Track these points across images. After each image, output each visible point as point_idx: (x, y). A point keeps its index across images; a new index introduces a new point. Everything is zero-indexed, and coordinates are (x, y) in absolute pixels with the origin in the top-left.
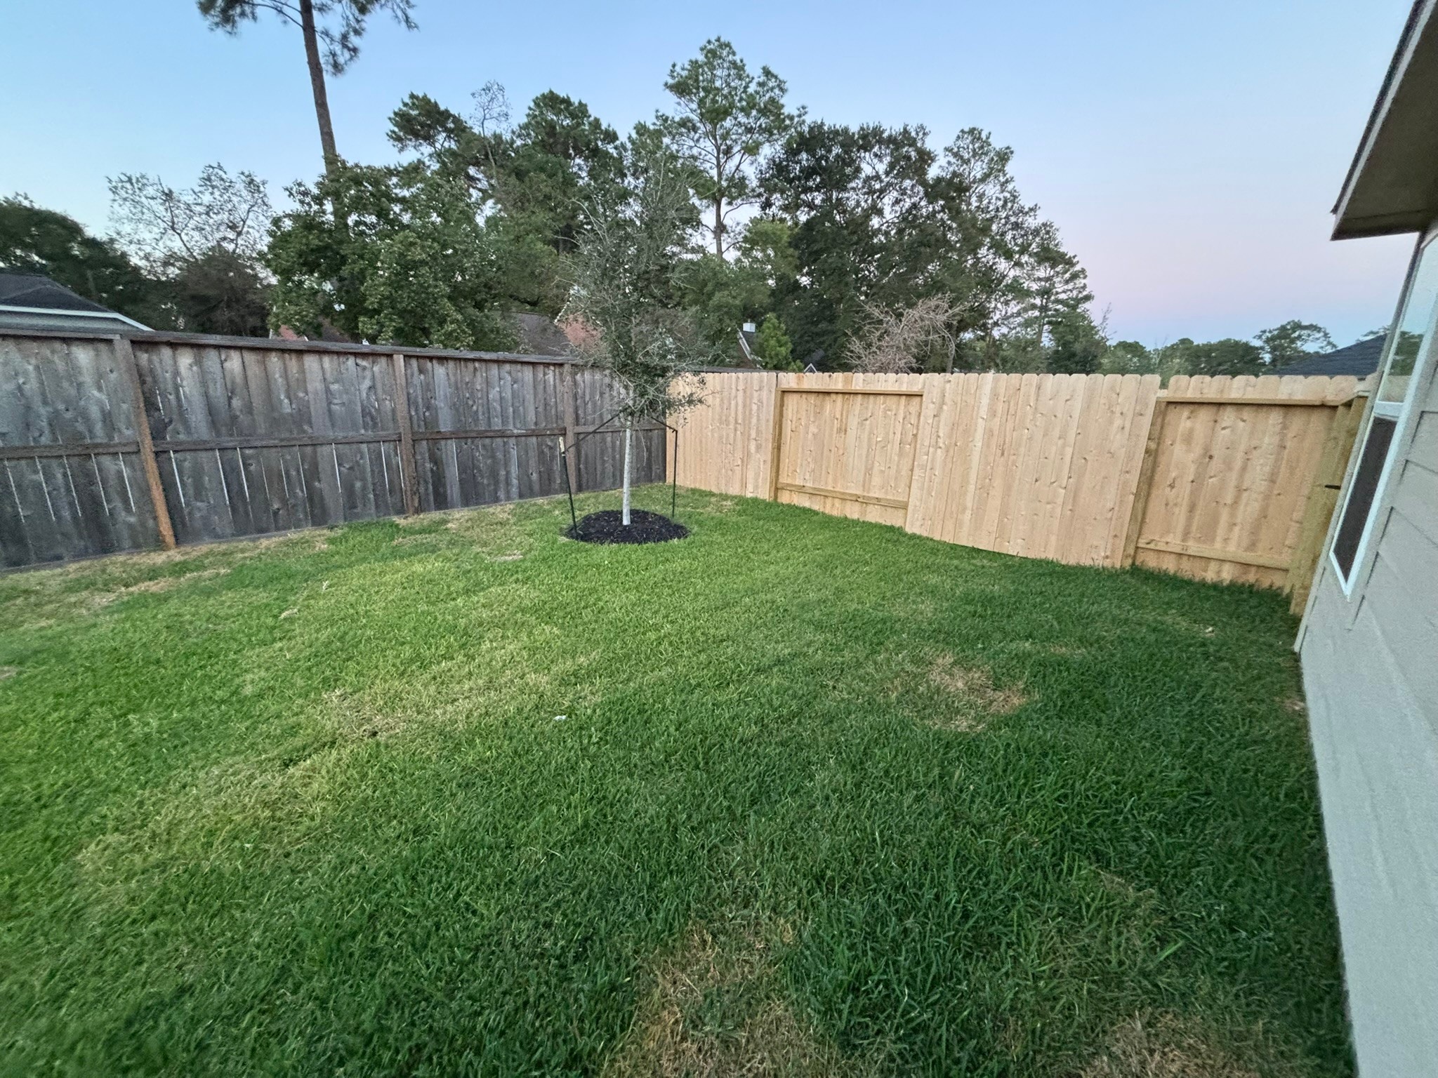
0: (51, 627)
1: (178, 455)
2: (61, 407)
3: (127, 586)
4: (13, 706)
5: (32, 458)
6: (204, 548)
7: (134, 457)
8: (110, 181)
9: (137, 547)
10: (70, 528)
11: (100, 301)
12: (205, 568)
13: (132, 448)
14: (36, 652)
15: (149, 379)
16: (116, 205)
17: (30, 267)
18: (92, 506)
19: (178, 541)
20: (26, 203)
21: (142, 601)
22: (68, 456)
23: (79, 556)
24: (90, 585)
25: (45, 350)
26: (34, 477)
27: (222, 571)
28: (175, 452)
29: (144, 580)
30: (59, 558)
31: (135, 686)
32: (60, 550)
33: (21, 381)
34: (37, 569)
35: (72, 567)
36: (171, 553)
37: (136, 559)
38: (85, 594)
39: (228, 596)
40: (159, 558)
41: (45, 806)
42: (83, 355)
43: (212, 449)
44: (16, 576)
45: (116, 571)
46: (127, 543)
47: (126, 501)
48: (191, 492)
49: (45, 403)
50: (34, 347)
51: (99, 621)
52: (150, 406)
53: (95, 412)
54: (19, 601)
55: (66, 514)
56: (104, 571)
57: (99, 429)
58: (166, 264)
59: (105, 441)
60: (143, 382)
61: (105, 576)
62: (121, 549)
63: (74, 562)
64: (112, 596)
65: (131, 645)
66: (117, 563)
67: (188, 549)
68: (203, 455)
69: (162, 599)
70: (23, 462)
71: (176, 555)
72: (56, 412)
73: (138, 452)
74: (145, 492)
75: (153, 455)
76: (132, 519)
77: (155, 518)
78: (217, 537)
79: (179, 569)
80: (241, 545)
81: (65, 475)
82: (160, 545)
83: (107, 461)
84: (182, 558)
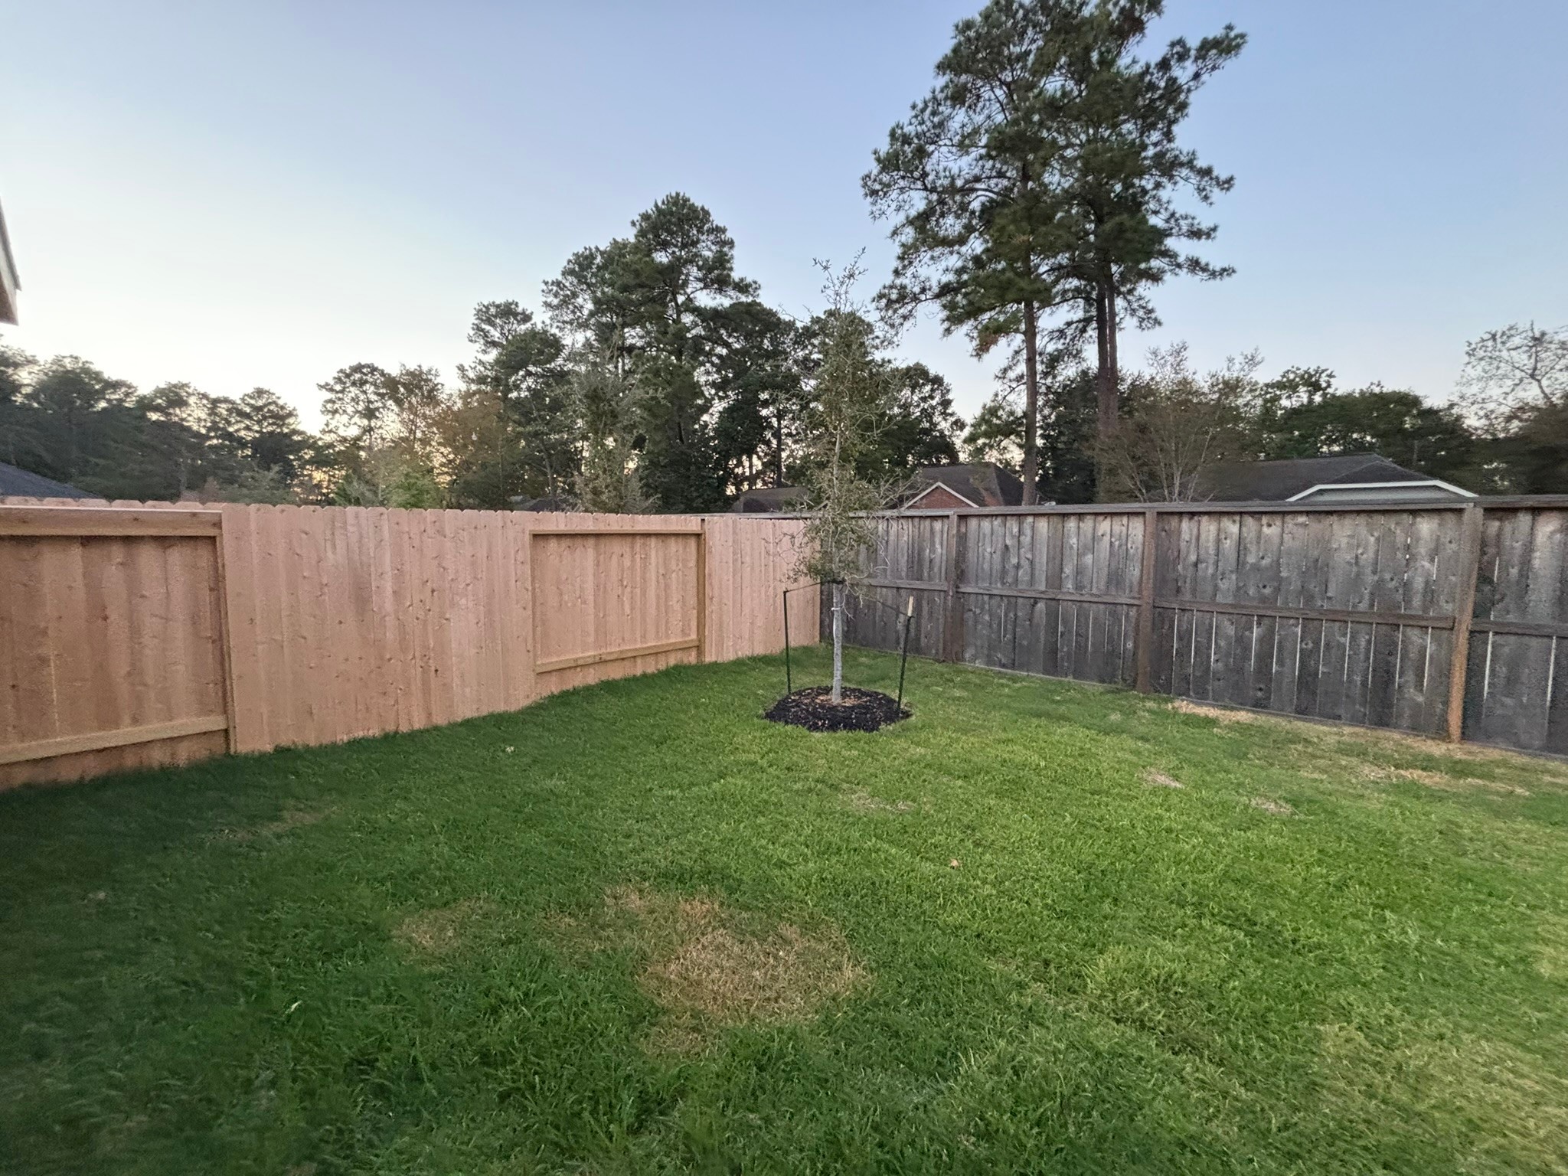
0: (1322, 781)
1: (1497, 637)
2: (1387, 576)
3: (1397, 767)
4: (1285, 841)
5: (1346, 622)
6: (1493, 754)
7: (1445, 634)
8: (1470, 344)
9: (1416, 729)
10: (1357, 691)
11: (1420, 469)
12: (1492, 778)
13: (1449, 624)
14: (1310, 801)
15: (1491, 551)
16: (1469, 367)
17: (1361, 447)
18: (1384, 677)
19: (1465, 737)
20: (1377, 390)
21: (1412, 790)
22: (1377, 624)
23: (1357, 720)
24: (1362, 754)
25: (1391, 522)
26: (1342, 640)
27: (1519, 790)
28: (1496, 633)
29: (1415, 767)
30: (1339, 717)
31: (1397, 882)
32: (1341, 711)
33: (1360, 551)
34: (1316, 722)
35: (1347, 730)
36: (1451, 746)
37: (1410, 741)
38: (1355, 761)
39: (1525, 826)
40: (1436, 749)
41: (1298, 953)
42: (1426, 527)
43: (1550, 637)
44: (1300, 724)
45: (1389, 746)
46: (1405, 722)
47: (1420, 676)
48: (1501, 681)
49: (1374, 573)
50: (1381, 519)
51: (1367, 793)
52: (1484, 578)
53: (1419, 584)
54: (1300, 747)
55: (1358, 679)
56: (1376, 744)
57: (1417, 602)
58: (1509, 419)
59: (1420, 613)
60: (1484, 553)
61: (1376, 749)
62: (1396, 727)
63: (1350, 725)
64: (1382, 774)
65: (1399, 835)
66: (1391, 739)
67: (1475, 748)
68: (1534, 643)
69: (1437, 797)
70: (1337, 624)
71: (1457, 751)
72: (1382, 580)
73: (1452, 629)
74: (1444, 674)
75: (1467, 635)
76: (1420, 699)
77: (1446, 703)
78: (1522, 747)
79: (1460, 770)
80: (1552, 765)
81: (1369, 642)
82: (1441, 732)
83: (1414, 635)
84: (1464, 757)
